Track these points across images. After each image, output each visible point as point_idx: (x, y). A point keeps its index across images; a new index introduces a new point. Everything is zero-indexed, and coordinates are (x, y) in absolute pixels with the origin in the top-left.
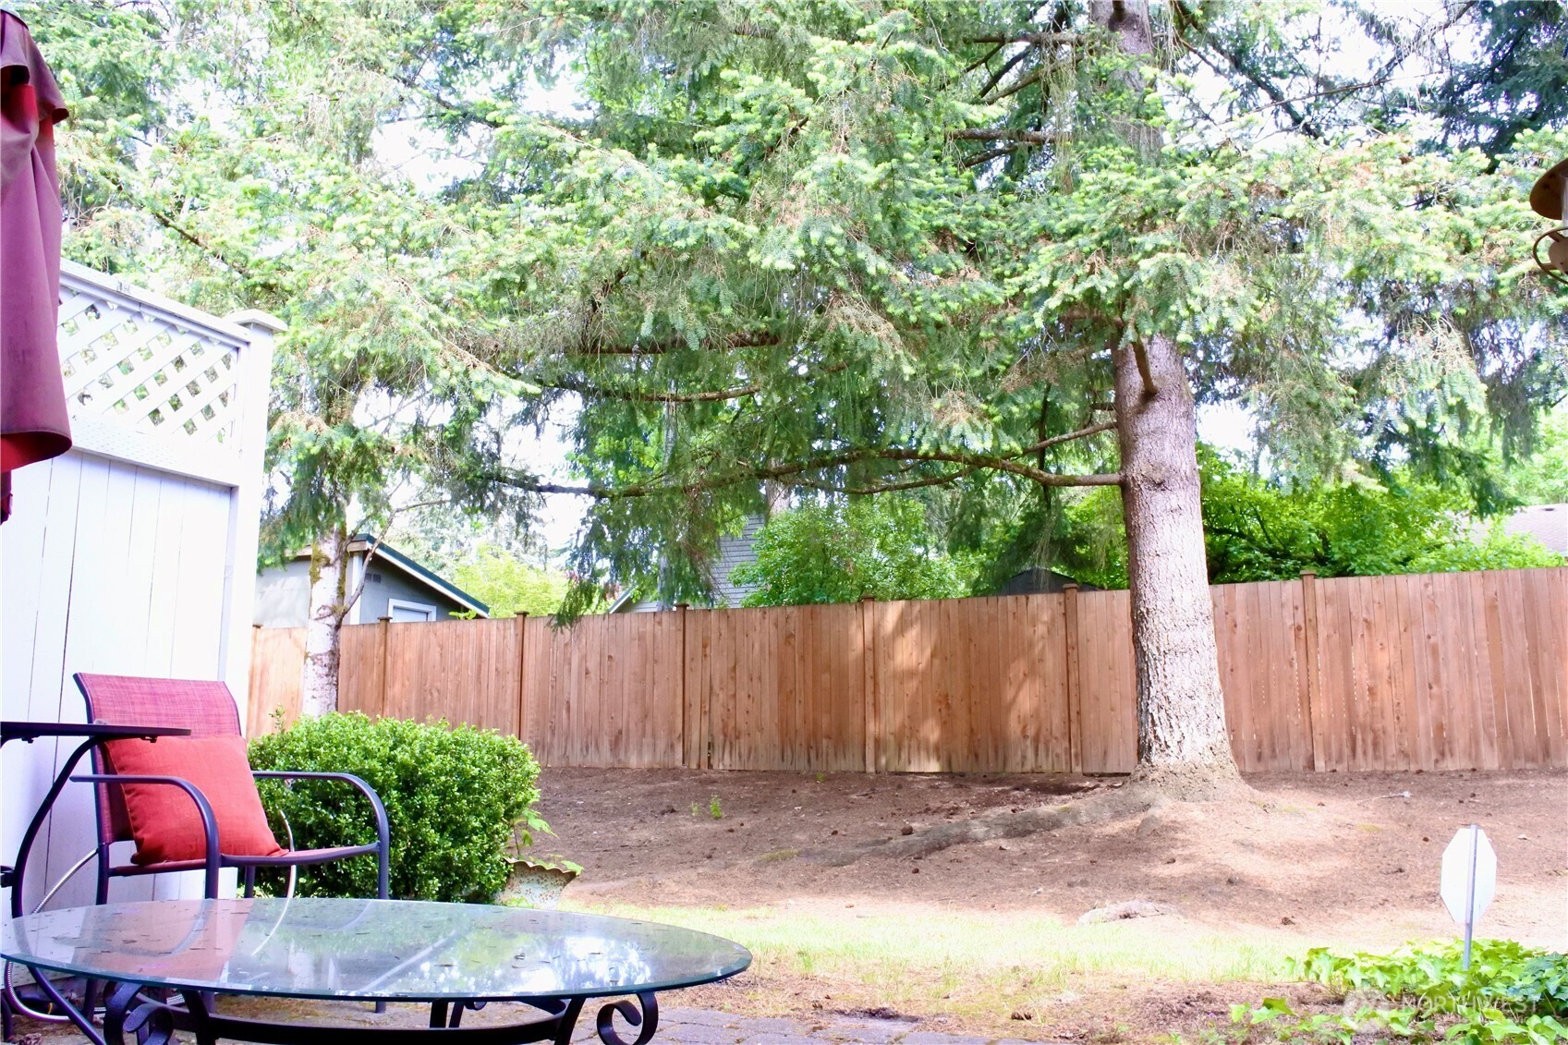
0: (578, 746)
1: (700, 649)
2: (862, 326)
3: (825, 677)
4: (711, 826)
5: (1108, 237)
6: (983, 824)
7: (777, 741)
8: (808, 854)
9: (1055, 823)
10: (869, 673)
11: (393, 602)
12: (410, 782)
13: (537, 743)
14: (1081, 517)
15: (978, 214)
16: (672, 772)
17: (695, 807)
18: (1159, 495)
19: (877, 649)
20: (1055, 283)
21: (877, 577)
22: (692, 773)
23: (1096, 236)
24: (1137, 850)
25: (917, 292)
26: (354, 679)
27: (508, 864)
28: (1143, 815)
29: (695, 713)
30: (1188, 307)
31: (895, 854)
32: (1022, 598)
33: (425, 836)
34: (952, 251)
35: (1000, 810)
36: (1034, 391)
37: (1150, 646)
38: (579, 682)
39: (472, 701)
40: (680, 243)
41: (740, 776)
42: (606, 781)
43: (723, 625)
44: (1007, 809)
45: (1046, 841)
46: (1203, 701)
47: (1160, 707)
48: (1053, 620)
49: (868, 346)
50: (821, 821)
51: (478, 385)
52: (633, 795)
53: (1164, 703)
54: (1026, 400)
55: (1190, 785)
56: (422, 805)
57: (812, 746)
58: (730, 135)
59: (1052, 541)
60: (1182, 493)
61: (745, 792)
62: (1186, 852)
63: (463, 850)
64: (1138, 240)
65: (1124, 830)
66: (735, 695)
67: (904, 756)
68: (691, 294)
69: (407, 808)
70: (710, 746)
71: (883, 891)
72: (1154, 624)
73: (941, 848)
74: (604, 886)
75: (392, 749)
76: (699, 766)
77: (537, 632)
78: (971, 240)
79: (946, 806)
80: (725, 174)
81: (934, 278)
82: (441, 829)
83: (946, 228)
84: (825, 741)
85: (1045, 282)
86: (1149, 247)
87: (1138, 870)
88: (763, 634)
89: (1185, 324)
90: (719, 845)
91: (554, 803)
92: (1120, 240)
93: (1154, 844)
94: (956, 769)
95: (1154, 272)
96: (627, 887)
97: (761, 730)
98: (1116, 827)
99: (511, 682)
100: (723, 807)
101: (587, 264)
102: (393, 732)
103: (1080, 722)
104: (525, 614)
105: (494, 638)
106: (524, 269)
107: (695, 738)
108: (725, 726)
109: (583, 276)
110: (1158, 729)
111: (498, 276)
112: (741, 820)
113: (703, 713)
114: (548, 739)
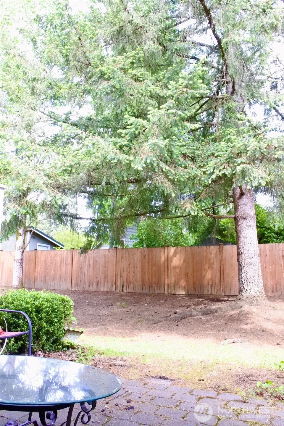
0: (87, 285)
1: (120, 259)
2: (162, 182)
3: (154, 268)
4: (122, 310)
5: (229, 158)
6: (196, 311)
7: (141, 285)
8: (148, 320)
9: (216, 311)
10: (166, 266)
11: (38, 244)
12: (38, 310)
13: (76, 284)
14: (224, 223)
15: (194, 149)
16: (112, 293)
17: (118, 304)
18: (245, 222)
19: (168, 260)
20: (214, 171)
21: (169, 238)
22: (118, 293)
23: (225, 158)
24: (238, 320)
25: (177, 173)
26: (27, 265)
27: (65, 330)
28: (240, 310)
29: (119, 276)
30: (250, 179)
31: (172, 320)
32: (208, 247)
33: (42, 325)
34: (187, 160)
35: (201, 306)
36: (209, 199)
37: (242, 263)
38: (88, 268)
39: (59, 273)
40: (112, 162)
41: (131, 294)
42: (95, 295)
43: (127, 253)
44: (203, 307)
45: (213, 316)
46: (256, 278)
47: (245, 280)
48: (216, 253)
49: (163, 188)
50: (152, 309)
51: (58, 199)
52: (102, 299)
53: (246, 278)
54: (207, 201)
55: (252, 301)
56: (42, 316)
57: (151, 287)
58: (127, 132)
59: (217, 230)
60: (251, 221)
61: (132, 299)
62: (251, 321)
63: (52, 328)
64: (236, 160)
65: (235, 314)
66: (130, 272)
67: (176, 290)
68: (116, 174)
69: (37, 317)
70: (123, 286)
71: (168, 331)
72: (243, 256)
73: (184, 318)
74: (92, 329)
75: (34, 301)
76: (120, 291)
77: (77, 253)
78: (193, 156)
79: (187, 305)
80: (125, 143)
81: (182, 168)
82: (47, 322)
83: (186, 153)
84: (154, 285)
85: (212, 171)
86: (239, 162)
87: (238, 326)
88: (137, 256)
89: (249, 183)
90: (124, 316)
91: (80, 302)
92: (232, 159)
93: (243, 318)
94: (189, 293)
95: (241, 169)
96: (99, 330)
97: (137, 282)
98: (232, 313)
99: (69, 267)
100: (126, 304)
101: (89, 165)
102: (34, 295)
103: (224, 281)
104: (73, 249)
105: (65, 255)
106: (71, 166)
107: (119, 283)
108: (127, 280)
109: (87, 167)
110: (244, 285)
111: (64, 168)
112: (130, 308)
113: (121, 277)
114: (79, 283)
